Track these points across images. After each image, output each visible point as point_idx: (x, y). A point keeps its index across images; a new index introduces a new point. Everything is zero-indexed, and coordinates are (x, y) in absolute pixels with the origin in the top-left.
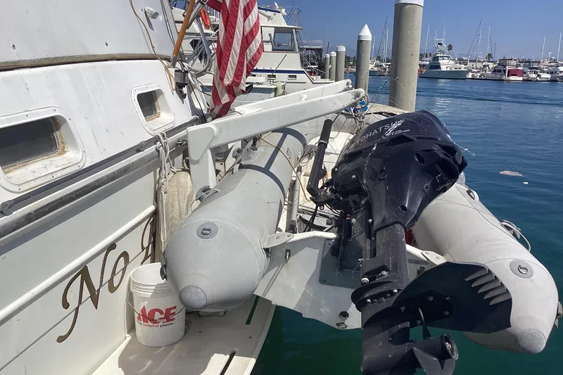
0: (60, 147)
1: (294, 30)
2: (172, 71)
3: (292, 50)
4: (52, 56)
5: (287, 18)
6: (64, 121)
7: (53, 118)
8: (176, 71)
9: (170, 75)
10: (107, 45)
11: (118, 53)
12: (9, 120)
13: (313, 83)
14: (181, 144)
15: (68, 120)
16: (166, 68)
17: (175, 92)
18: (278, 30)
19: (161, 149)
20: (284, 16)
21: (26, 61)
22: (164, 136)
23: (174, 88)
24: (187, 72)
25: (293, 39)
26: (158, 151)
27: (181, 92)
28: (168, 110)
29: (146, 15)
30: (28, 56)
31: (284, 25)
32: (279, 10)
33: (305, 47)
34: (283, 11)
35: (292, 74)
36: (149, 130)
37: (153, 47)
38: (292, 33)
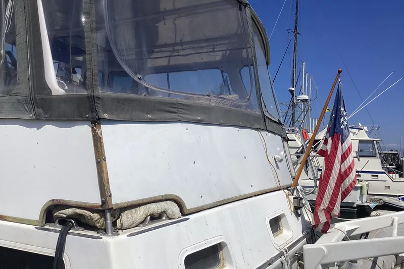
0: (221, 263)
1: (375, 142)
2: (291, 198)
3: (374, 156)
4: (221, 199)
5: (369, 133)
6: (226, 245)
7: (220, 244)
8: (294, 198)
9: (290, 201)
10: (252, 186)
11: (258, 190)
12: (195, 248)
13: (393, 181)
14: (297, 256)
15: (228, 244)
16: (287, 196)
17: (293, 213)
18: (361, 142)
19: (284, 262)
20: (366, 132)
21: (207, 205)
22: (286, 252)
23: (292, 210)
24: (302, 199)
25: (374, 148)
26: (282, 263)
27: (297, 212)
28: (288, 228)
29: (275, 160)
30: (208, 201)
31: (367, 138)
32: (362, 128)
33: (384, 152)
34: (366, 128)
35: (375, 174)
36: (276, 246)
37: (279, 182)
38: (373, 144)
